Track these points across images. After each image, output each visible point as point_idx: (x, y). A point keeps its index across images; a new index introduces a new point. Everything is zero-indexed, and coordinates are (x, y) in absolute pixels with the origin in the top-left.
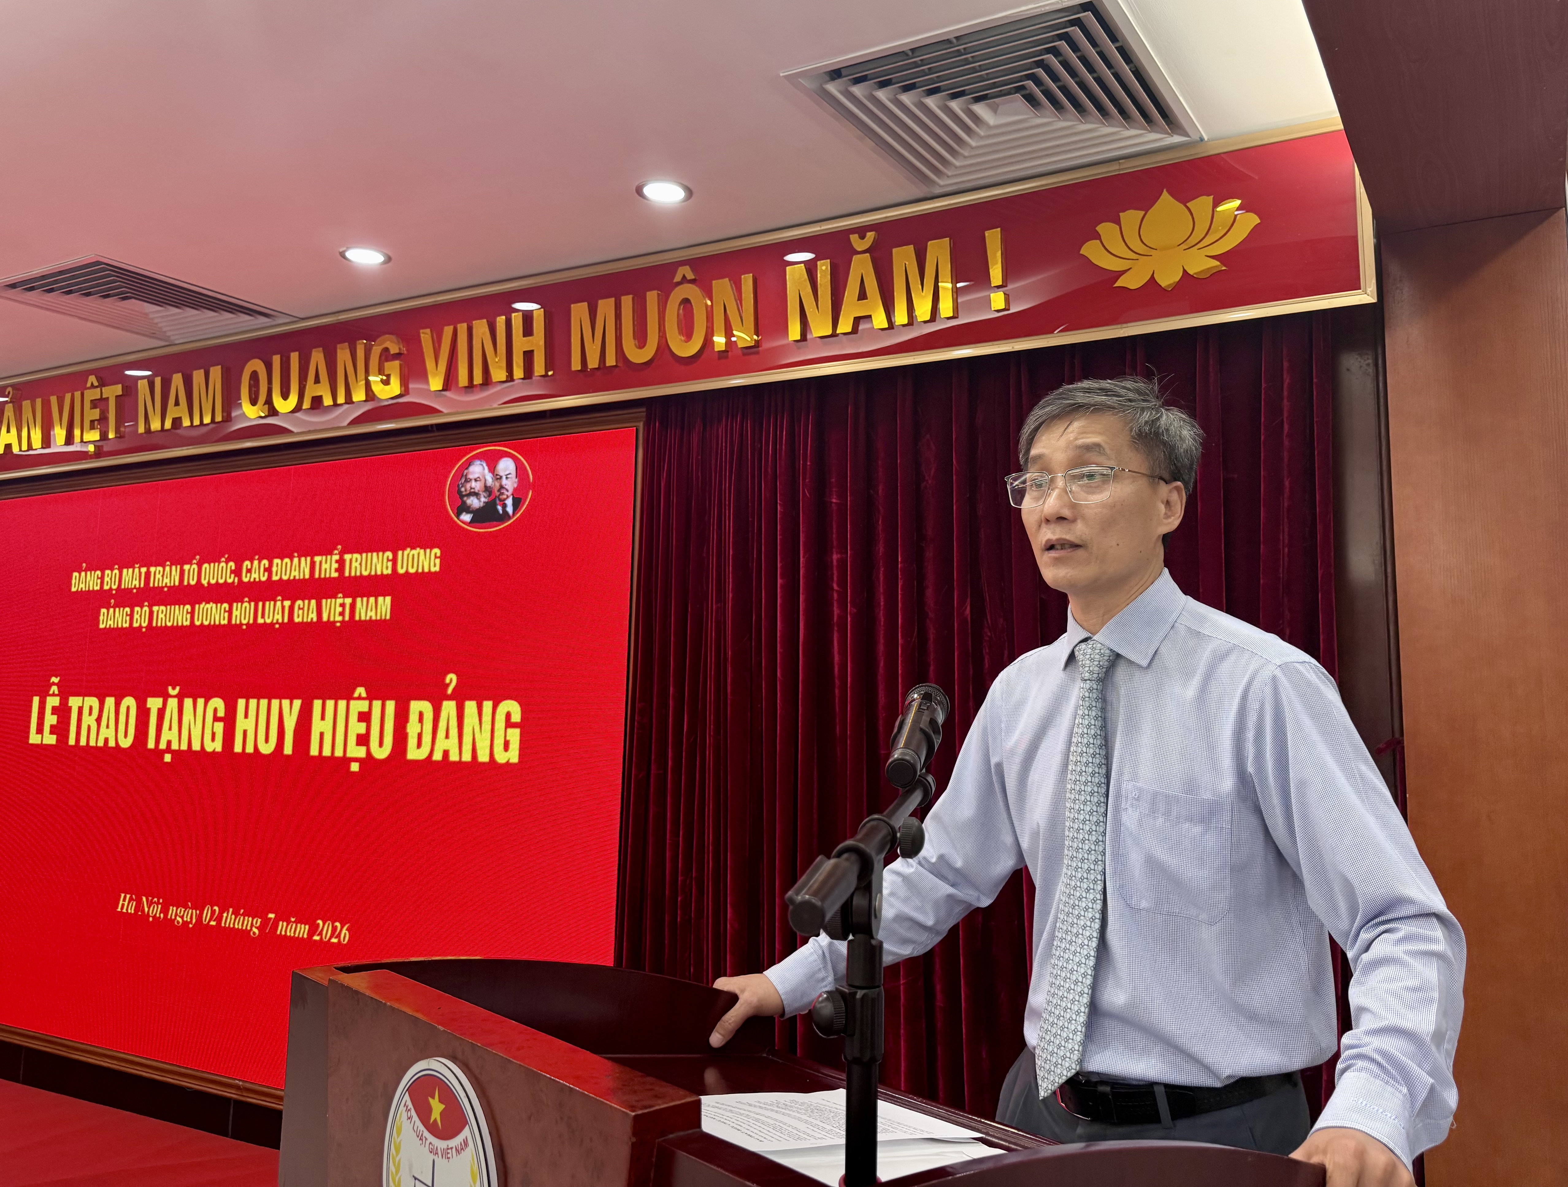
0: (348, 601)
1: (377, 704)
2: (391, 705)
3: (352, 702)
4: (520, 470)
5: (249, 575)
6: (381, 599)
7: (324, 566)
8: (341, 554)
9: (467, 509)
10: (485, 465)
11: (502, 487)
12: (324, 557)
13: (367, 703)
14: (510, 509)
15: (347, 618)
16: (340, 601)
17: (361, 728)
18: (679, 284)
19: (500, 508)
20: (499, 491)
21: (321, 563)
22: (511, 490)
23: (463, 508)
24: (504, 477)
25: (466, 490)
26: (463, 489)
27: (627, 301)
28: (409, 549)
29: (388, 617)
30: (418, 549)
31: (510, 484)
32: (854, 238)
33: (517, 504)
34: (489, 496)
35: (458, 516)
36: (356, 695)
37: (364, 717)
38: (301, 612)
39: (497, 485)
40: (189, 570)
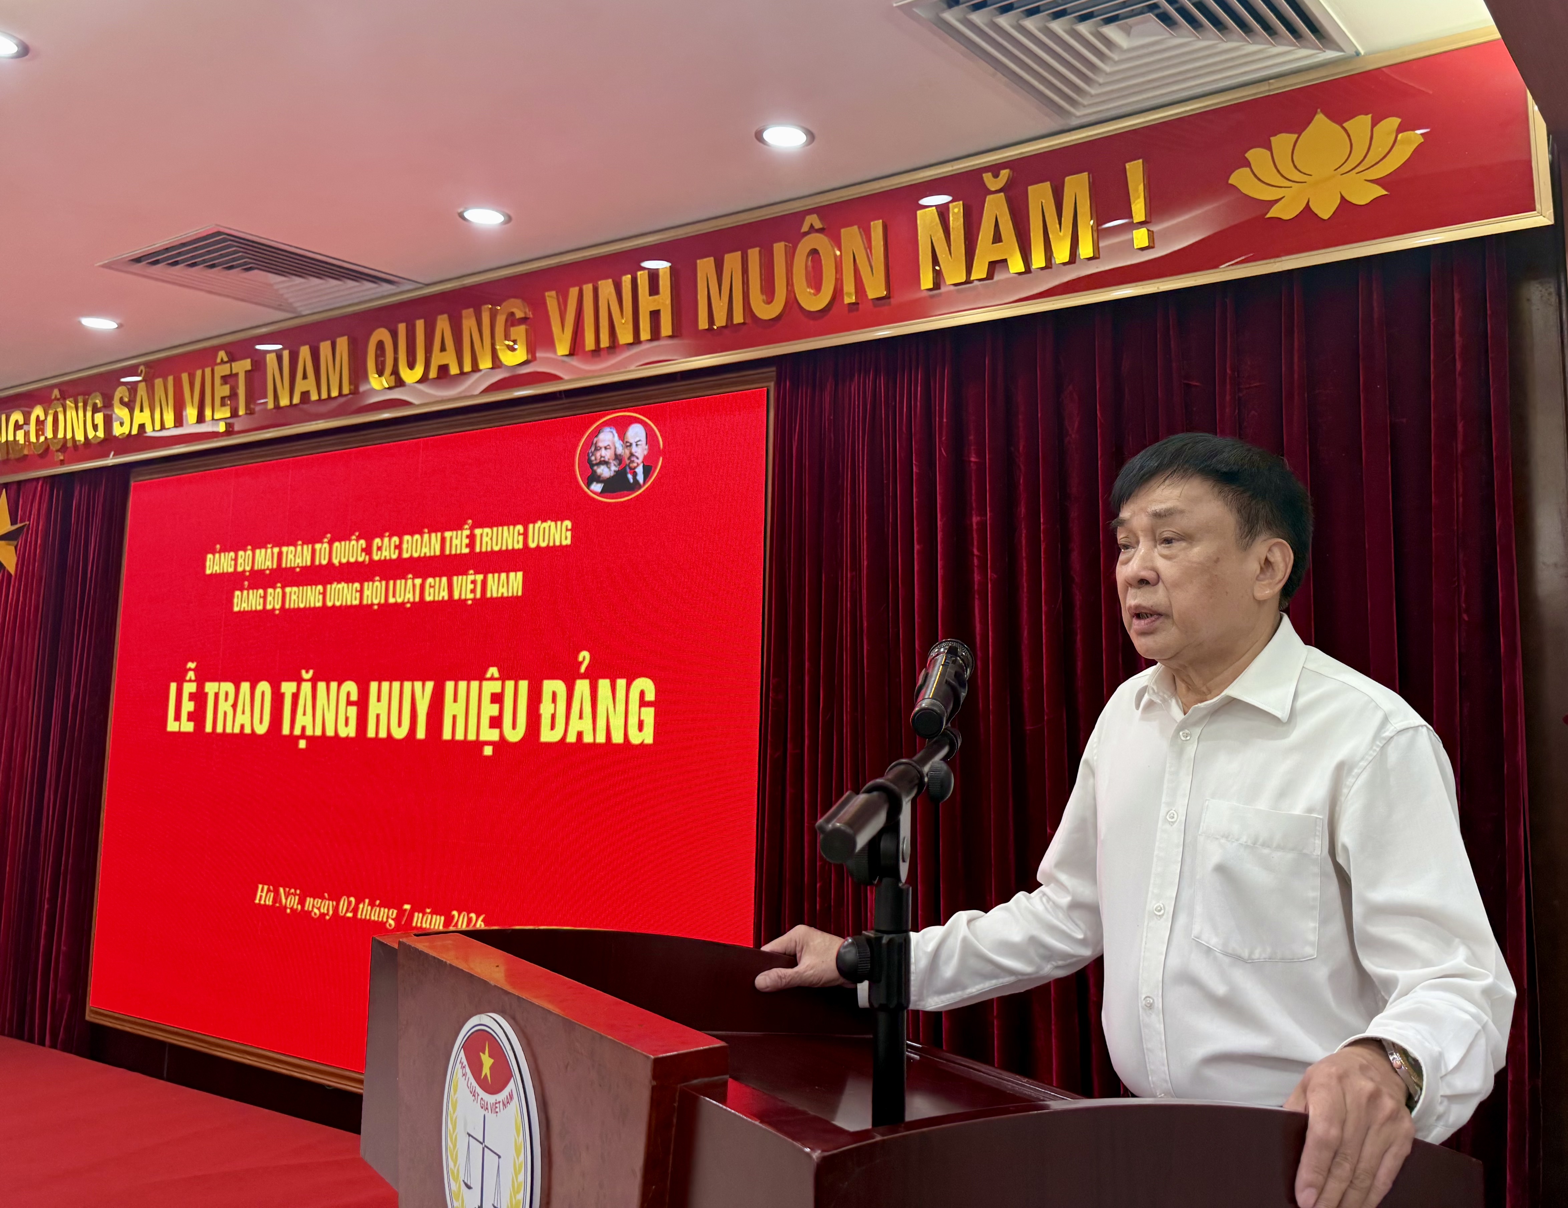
0: (480, 577)
1: (510, 684)
2: (524, 685)
3: (485, 683)
4: (650, 437)
5: (379, 553)
6: (512, 575)
7: (455, 542)
8: (472, 528)
9: (598, 479)
10: (614, 432)
11: (632, 455)
12: (455, 533)
13: (499, 683)
14: (640, 478)
15: (478, 595)
16: (471, 578)
17: (494, 710)
18: (806, 234)
19: (630, 476)
20: (629, 458)
21: (451, 538)
22: (641, 458)
23: (594, 478)
24: (634, 445)
25: (596, 459)
26: (593, 458)
27: (754, 254)
28: (539, 522)
29: (520, 594)
30: (549, 522)
31: (641, 451)
32: (987, 177)
33: (647, 472)
34: (619, 464)
35: (588, 486)
36: (488, 675)
37: (497, 698)
38: (432, 590)
39: (627, 452)
40: (321, 550)
